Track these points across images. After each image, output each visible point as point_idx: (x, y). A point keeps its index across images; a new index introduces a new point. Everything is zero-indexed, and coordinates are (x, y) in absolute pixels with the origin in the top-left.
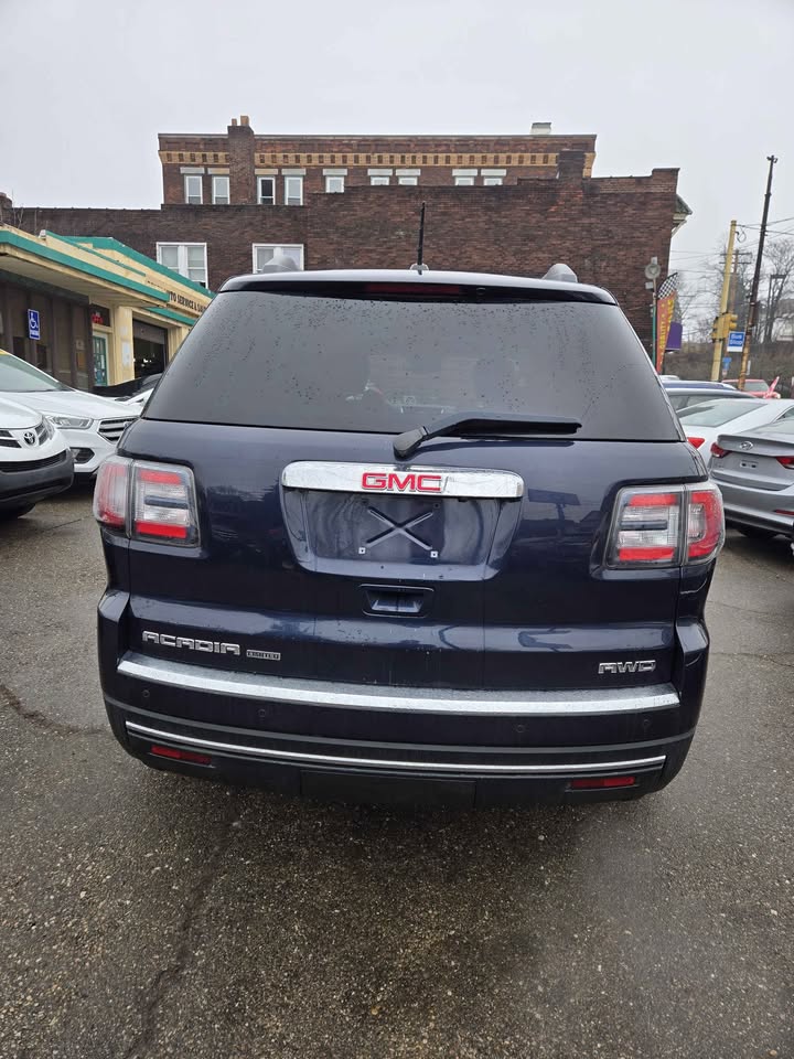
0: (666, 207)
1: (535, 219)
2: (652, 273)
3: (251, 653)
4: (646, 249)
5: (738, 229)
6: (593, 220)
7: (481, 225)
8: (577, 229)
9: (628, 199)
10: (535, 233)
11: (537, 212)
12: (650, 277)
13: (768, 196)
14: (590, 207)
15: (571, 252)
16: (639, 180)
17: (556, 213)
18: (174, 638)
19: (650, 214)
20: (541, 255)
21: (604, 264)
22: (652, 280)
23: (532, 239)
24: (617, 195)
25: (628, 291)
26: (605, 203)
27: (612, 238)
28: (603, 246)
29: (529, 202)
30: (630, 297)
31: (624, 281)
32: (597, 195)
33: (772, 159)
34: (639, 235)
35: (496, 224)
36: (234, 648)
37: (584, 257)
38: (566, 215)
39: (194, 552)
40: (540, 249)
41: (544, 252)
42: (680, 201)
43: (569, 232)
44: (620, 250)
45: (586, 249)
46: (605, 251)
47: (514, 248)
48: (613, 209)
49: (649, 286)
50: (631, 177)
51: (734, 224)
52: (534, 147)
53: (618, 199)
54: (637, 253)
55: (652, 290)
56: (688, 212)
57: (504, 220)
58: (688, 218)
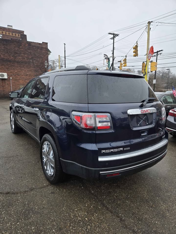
0: (46, 50)
1: (17, 49)
2: (46, 64)
3: (125, 149)
4: (44, 59)
5: (60, 57)
6: (31, 51)
7: (3, 48)
8: (28, 53)
9: (38, 48)
10: (17, 52)
11: (17, 47)
12: (46, 65)
13: (65, 51)
14: (30, 48)
15: (27, 57)
16: (40, 44)
17: (22, 48)
18: (109, 150)
19: (43, 51)
20: (19, 57)
21: (35, 61)
22: (46, 66)
23: (17, 53)
24: (36, 46)
25: (41, 68)
26: (33, 47)
27: (36, 55)
28: (34, 57)
29: (15, 44)
30: (42, 69)
31: (40, 65)
32: (31, 45)
33: (64, 44)
34: (42, 56)
35: (7, 49)
36: (122, 149)
37: (30, 59)
38: (24, 49)
39: (112, 131)
40: (19, 56)
41: (20, 57)
42: (48, 49)
43: (26, 53)
44: (38, 58)
45: (30, 57)
46: (35, 58)
47: (12, 55)
48: (35, 49)
49: (46, 67)
50: (38, 43)
51: (59, 56)
52: (9, 31)
53: (36, 47)
54: (42, 60)
55: (46, 68)
56: (50, 52)
57: (9, 48)
58: (51, 53)
